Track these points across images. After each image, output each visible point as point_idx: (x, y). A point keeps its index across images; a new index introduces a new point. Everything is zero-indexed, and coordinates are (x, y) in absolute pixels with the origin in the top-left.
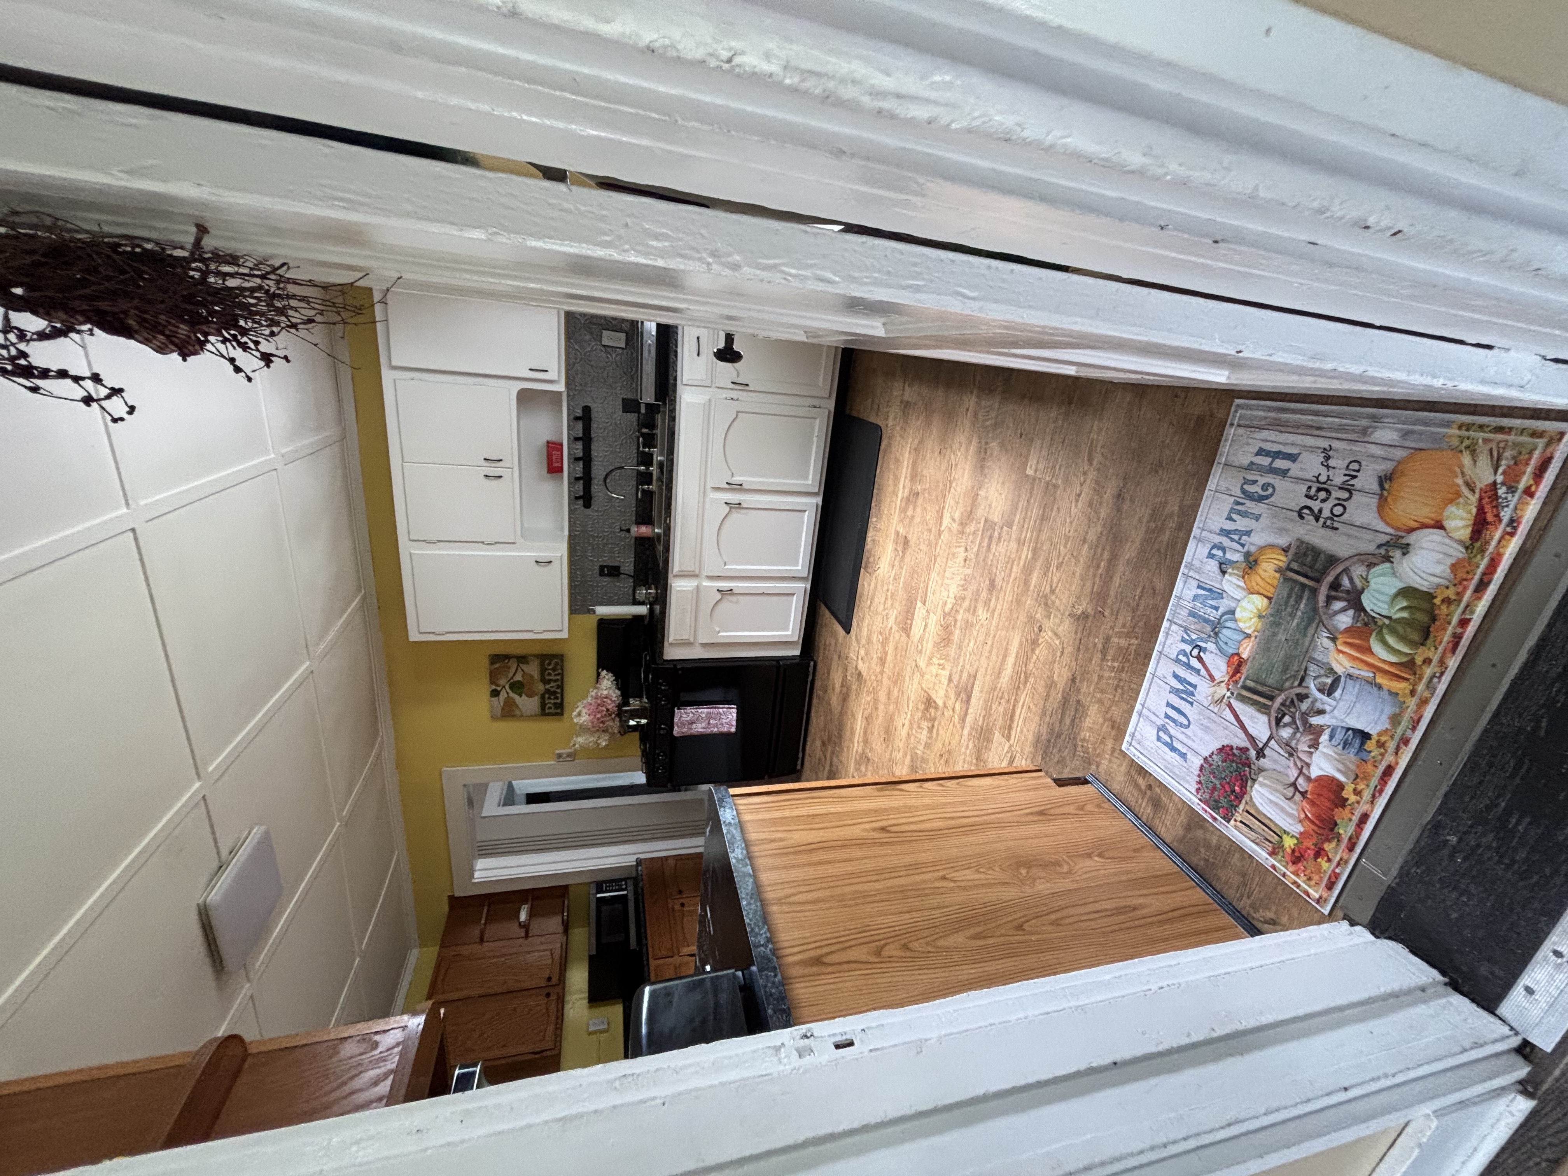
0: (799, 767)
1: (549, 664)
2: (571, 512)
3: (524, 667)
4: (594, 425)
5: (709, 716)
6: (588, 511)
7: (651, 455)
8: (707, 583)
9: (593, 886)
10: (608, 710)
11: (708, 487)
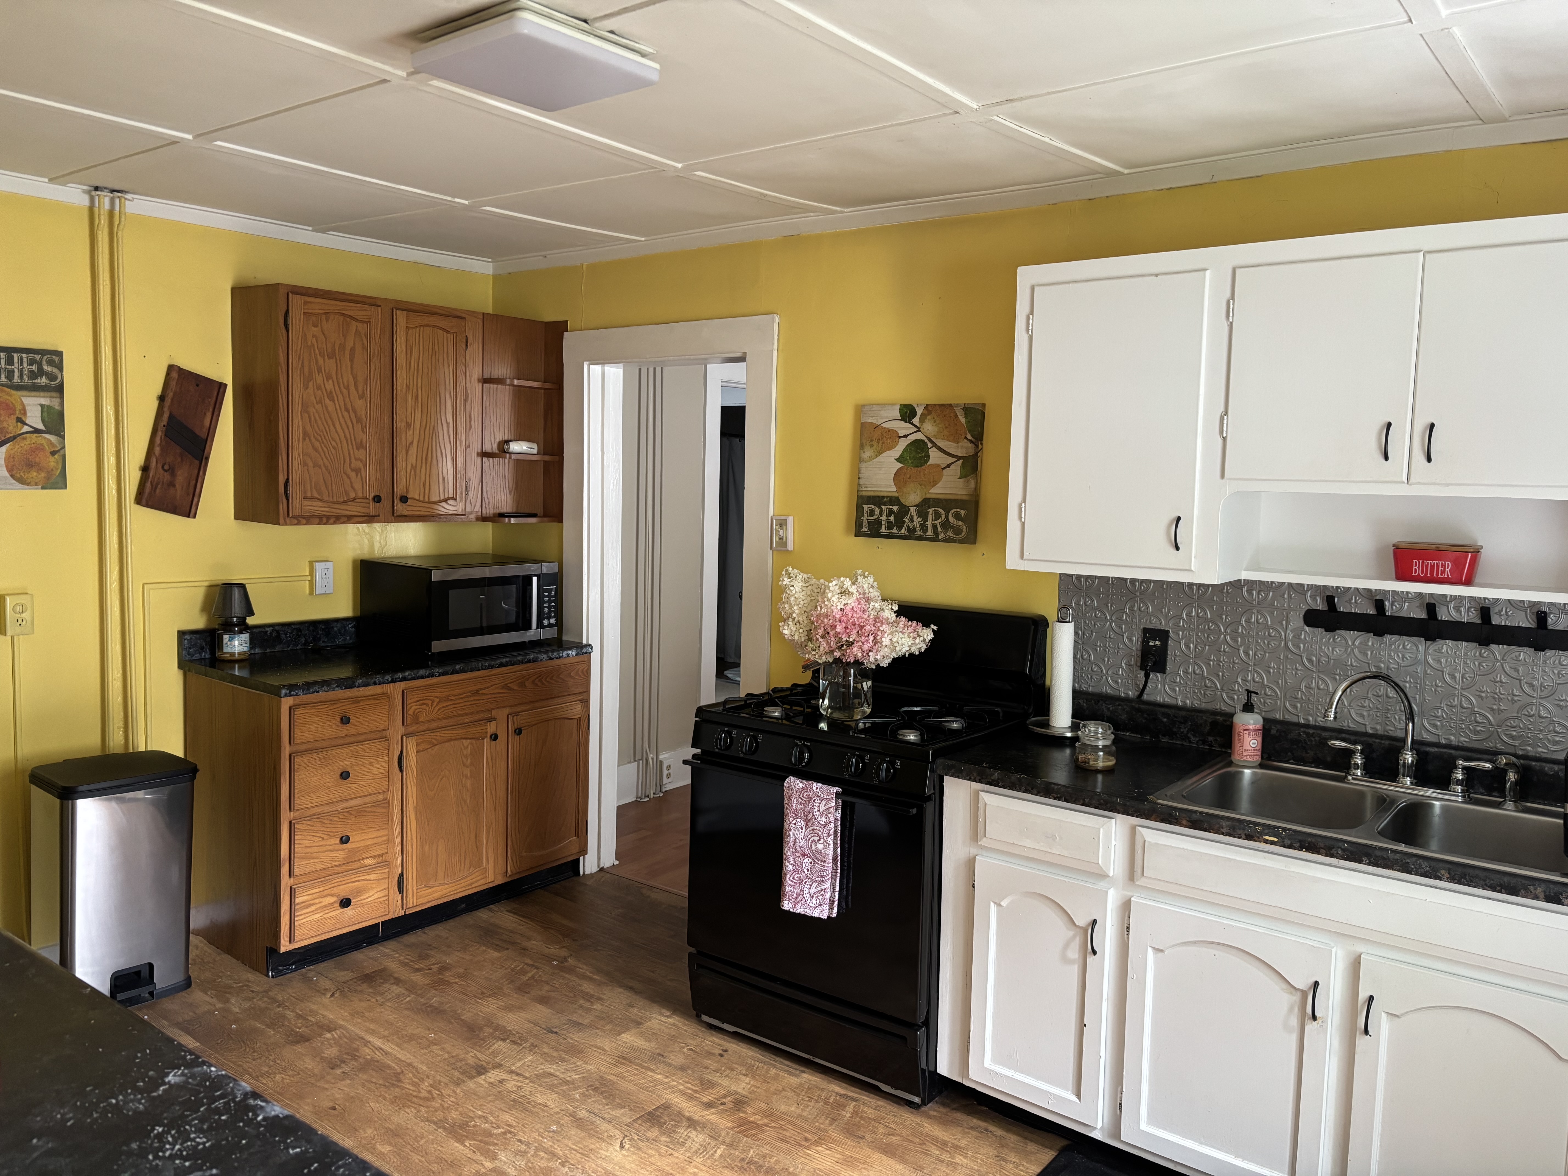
0: (705, 1018)
1: (957, 516)
2: (1299, 589)
3: (956, 468)
4: (1524, 654)
5: (818, 857)
6: (1297, 621)
7: (1443, 783)
8: (1113, 898)
9: (553, 567)
10: (850, 644)
11: (1360, 948)
